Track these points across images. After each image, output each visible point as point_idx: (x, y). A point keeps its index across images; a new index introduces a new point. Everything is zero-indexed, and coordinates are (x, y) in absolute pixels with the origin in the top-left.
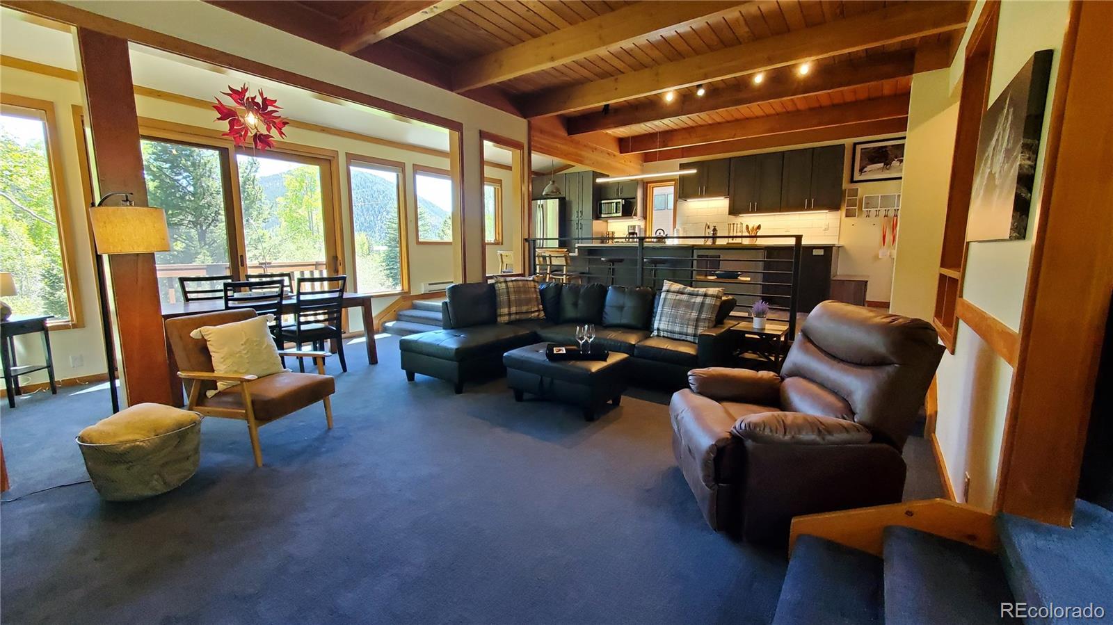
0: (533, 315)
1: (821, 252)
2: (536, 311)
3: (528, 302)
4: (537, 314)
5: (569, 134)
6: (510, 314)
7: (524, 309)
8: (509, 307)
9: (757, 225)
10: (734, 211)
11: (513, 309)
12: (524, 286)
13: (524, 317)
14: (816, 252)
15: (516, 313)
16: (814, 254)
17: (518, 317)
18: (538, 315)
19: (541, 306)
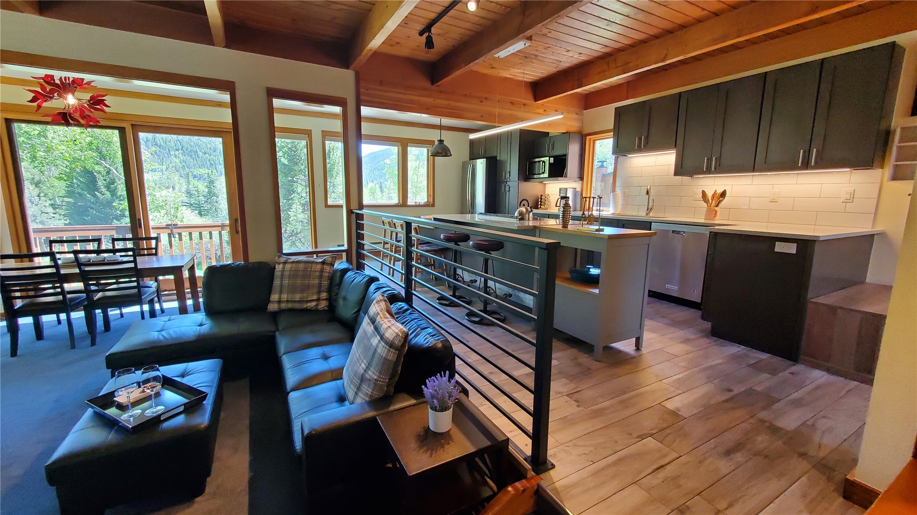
0: (309, 304)
1: (792, 249)
2: (314, 300)
3: (305, 288)
4: (314, 304)
5: (433, 82)
6: (279, 302)
7: (297, 297)
8: (281, 293)
9: (720, 191)
10: (680, 170)
11: (284, 297)
12: (305, 270)
13: (297, 306)
14: (780, 247)
15: (287, 301)
16: (776, 250)
17: (290, 306)
18: (317, 305)
19: (324, 295)
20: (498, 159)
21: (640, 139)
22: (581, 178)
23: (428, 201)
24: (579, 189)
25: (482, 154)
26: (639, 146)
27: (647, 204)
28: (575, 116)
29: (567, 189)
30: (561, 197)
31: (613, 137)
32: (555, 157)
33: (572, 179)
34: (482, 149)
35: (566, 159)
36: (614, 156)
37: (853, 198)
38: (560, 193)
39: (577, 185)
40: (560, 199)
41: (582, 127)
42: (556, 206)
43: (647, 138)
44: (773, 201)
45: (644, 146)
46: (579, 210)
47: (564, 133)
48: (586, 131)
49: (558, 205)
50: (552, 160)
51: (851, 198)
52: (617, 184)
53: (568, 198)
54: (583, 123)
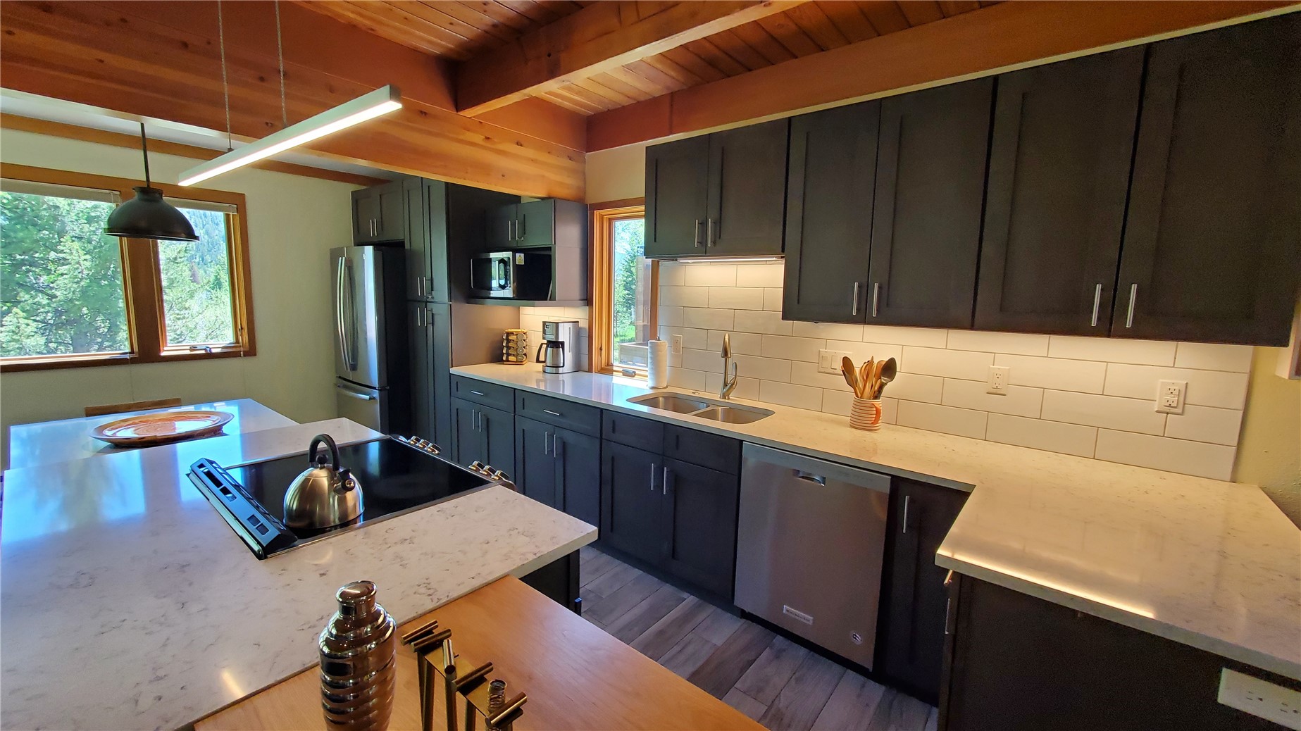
10: (795, 306)
20: (407, 246)
21: (704, 224)
22: (588, 300)
23: (237, 342)
24: (584, 324)
25: (374, 234)
26: (703, 242)
27: (723, 372)
28: (568, 163)
29: (557, 324)
30: (548, 341)
31: (646, 216)
32: (529, 253)
33: (566, 303)
34: (373, 223)
35: (550, 256)
36: (650, 260)
37: (1184, 404)
38: (544, 332)
39: (578, 314)
40: (544, 346)
41: (583, 190)
42: (538, 361)
43: (719, 223)
44: (994, 391)
45: (714, 243)
46: (587, 368)
47: (543, 199)
48: (591, 200)
49: (542, 358)
50: (520, 258)
51: (1178, 407)
52: (661, 321)
53: (562, 343)
54: (585, 183)
